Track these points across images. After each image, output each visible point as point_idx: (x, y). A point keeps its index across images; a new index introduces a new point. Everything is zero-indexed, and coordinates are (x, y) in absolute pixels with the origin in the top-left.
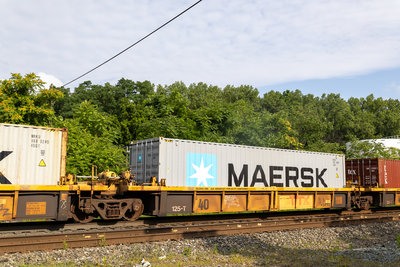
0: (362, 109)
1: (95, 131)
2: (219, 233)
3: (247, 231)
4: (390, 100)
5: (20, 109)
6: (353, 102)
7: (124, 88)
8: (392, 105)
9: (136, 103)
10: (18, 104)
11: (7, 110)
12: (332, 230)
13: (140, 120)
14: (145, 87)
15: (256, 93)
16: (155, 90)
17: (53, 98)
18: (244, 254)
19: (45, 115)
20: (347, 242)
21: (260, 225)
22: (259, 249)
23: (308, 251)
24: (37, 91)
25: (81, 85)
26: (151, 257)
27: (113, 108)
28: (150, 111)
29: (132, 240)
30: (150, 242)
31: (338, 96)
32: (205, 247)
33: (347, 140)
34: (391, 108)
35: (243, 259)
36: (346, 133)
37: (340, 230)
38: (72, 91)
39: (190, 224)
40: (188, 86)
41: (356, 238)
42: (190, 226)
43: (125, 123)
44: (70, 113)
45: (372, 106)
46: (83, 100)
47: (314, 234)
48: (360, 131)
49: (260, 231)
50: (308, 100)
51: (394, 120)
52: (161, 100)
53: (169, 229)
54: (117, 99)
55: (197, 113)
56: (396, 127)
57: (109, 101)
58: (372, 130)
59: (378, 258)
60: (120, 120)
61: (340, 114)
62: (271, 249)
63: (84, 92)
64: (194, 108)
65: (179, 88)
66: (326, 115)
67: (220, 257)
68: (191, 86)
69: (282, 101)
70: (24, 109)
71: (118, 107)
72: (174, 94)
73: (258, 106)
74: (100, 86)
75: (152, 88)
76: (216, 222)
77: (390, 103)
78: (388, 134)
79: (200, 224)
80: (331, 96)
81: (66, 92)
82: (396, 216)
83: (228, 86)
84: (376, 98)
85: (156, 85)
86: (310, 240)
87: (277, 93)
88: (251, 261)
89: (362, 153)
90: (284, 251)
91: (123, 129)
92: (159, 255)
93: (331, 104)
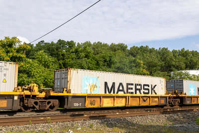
0: (179, 55)
1: (46, 66)
2: (107, 117)
3: (121, 116)
4: (193, 51)
5: (9, 54)
6: (174, 52)
7: (60, 44)
8: (194, 53)
9: (67, 52)
10: (8, 52)
11: (2, 55)
12: (164, 116)
13: (69, 60)
14: (71, 44)
15: (126, 47)
16: (76, 45)
17: (25, 49)
18: (120, 127)
19: (21, 58)
20: (171, 122)
21: (128, 113)
22: (127, 125)
23: (151, 126)
24: (17, 46)
25: (39, 43)
26: (73, 129)
27: (55, 54)
28: (74, 55)
29: (64, 120)
30: (73, 121)
31: (167, 49)
32: (100, 124)
33: (172, 71)
34: (193, 55)
35: (119, 130)
36: (171, 67)
37: (167, 115)
38: (35, 46)
39: (93, 112)
40: (92, 43)
41: (176, 120)
42: (93, 113)
43: (61, 62)
44: (33, 57)
45: (184, 54)
46: (40, 50)
47: (155, 118)
48: (178, 66)
49: (128, 116)
50: (152, 51)
51: (195, 61)
52: (79, 50)
53: (83, 115)
54: (57, 50)
55: (97, 57)
56: (196, 64)
57: (53, 50)
58: (184, 66)
59: (186, 130)
60: (59, 60)
61: (168, 58)
62: (133, 125)
63: (40, 46)
64: (95, 55)
65: (88, 44)
66: (161, 58)
67: (108, 129)
68: (94, 43)
69: (139, 51)
70: (11, 54)
71: (57, 54)
72: (85, 47)
73: (127, 54)
74: (49, 43)
75: (74, 45)
76: (106, 111)
77: (193, 53)
78: (192, 68)
79: (98, 112)
80: (163, 49)
81: (32, 46)
82: (195, 109)
83: (113, 44)
84: (186, 50)
85: (77, 43)
86: (153, 121)
87: (137, 47)
88: (123, 131)
89: (178, 77)
90: (140, 126)
91: (60, 65)
92: (77, 128)
93: (163, 53)
